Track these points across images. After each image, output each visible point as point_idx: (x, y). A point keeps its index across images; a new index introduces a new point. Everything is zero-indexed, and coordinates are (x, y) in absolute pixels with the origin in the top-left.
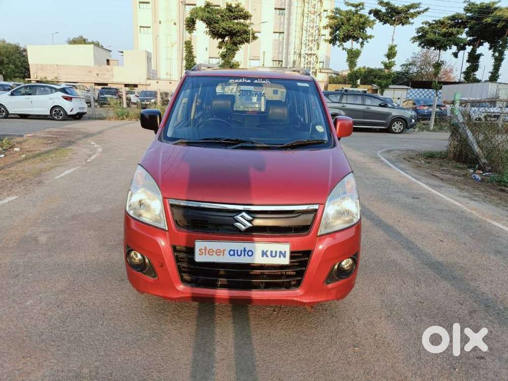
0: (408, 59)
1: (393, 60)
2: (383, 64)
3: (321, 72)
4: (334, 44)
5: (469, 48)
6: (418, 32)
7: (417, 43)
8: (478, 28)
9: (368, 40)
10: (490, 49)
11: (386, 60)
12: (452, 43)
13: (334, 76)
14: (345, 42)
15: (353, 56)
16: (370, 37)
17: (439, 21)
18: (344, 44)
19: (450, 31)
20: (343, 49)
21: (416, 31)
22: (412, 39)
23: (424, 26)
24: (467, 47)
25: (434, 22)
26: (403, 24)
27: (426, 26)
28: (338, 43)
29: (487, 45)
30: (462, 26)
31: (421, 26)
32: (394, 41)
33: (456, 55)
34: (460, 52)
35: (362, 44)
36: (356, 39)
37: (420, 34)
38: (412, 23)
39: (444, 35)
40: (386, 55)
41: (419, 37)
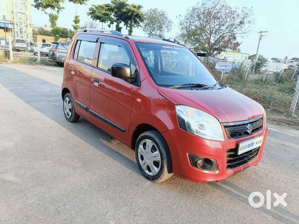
0: (82, 25)
1: (78, 24)
2: (73, 26)
3: (30, 26)
4: (38, 9)
5: (115, 24)
6: (90, 10)
7: (90, 16)
8: (119, 13)
9: (62, 9)
10: (125, 25)
11: (74, 24)
12: (109, 19)
13: (40, 30)
14: (46, 8)
15: (53, 19)
16: (63, 8)
17: (101, 6)
18: (45, 9)
19: (107, 13)
20: (45, 13)
21: (89, 9)
22: (87, 13)
23: (93, 7)
24: (114, 22)
25: (98, 6)
26: (81, 4)
27: (94, 8)
28: (41, 8)
29: (123, 23)
30: (111, 11)
31: (91, 7)
32: (77, 13)
33: (109, 26)
34: (111, 24)
35: (58, 11)
36: (53, 7)
37: (91, 11)
38: (86, 4)
39: (104, 14)
40: (74, 21)
41: (91, 13)
